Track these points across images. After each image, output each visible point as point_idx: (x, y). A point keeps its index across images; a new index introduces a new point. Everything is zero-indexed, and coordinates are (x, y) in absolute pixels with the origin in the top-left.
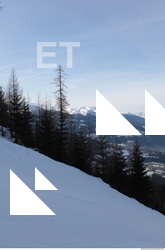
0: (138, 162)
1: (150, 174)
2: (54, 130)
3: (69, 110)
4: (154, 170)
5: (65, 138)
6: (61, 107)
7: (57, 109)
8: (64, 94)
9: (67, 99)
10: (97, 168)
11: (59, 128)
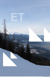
0: (28, 49)
1: (32, 52)
2: (3, 39)
3: (7, 33)
4: (33, 51)
5: (6, 42)
6: (5, 32)
7: (4, 33)
8: (6, 28)
9: (7, 30)
10: (16, 51)
11: (4, 39)
